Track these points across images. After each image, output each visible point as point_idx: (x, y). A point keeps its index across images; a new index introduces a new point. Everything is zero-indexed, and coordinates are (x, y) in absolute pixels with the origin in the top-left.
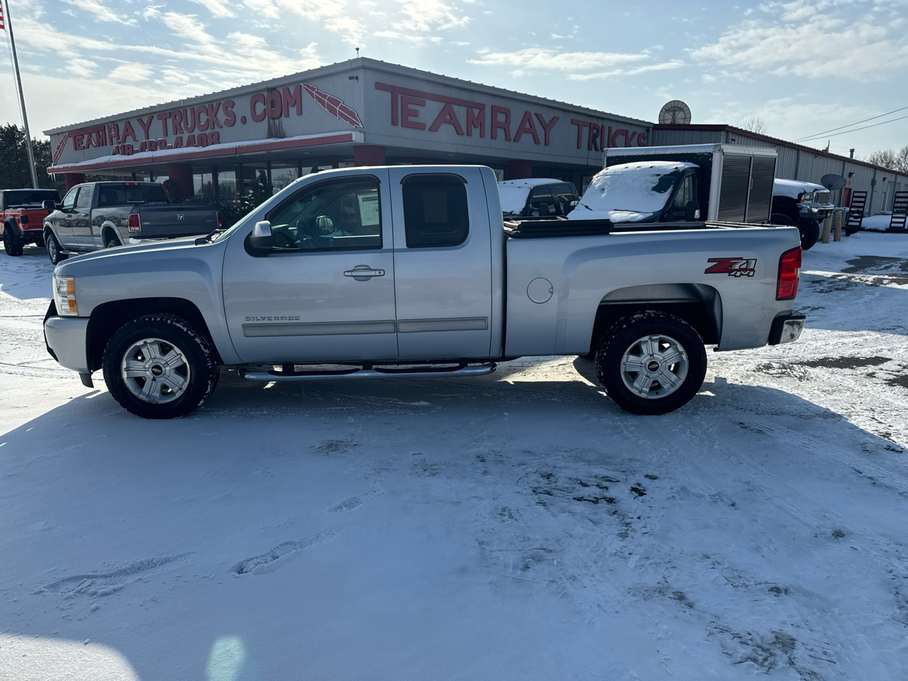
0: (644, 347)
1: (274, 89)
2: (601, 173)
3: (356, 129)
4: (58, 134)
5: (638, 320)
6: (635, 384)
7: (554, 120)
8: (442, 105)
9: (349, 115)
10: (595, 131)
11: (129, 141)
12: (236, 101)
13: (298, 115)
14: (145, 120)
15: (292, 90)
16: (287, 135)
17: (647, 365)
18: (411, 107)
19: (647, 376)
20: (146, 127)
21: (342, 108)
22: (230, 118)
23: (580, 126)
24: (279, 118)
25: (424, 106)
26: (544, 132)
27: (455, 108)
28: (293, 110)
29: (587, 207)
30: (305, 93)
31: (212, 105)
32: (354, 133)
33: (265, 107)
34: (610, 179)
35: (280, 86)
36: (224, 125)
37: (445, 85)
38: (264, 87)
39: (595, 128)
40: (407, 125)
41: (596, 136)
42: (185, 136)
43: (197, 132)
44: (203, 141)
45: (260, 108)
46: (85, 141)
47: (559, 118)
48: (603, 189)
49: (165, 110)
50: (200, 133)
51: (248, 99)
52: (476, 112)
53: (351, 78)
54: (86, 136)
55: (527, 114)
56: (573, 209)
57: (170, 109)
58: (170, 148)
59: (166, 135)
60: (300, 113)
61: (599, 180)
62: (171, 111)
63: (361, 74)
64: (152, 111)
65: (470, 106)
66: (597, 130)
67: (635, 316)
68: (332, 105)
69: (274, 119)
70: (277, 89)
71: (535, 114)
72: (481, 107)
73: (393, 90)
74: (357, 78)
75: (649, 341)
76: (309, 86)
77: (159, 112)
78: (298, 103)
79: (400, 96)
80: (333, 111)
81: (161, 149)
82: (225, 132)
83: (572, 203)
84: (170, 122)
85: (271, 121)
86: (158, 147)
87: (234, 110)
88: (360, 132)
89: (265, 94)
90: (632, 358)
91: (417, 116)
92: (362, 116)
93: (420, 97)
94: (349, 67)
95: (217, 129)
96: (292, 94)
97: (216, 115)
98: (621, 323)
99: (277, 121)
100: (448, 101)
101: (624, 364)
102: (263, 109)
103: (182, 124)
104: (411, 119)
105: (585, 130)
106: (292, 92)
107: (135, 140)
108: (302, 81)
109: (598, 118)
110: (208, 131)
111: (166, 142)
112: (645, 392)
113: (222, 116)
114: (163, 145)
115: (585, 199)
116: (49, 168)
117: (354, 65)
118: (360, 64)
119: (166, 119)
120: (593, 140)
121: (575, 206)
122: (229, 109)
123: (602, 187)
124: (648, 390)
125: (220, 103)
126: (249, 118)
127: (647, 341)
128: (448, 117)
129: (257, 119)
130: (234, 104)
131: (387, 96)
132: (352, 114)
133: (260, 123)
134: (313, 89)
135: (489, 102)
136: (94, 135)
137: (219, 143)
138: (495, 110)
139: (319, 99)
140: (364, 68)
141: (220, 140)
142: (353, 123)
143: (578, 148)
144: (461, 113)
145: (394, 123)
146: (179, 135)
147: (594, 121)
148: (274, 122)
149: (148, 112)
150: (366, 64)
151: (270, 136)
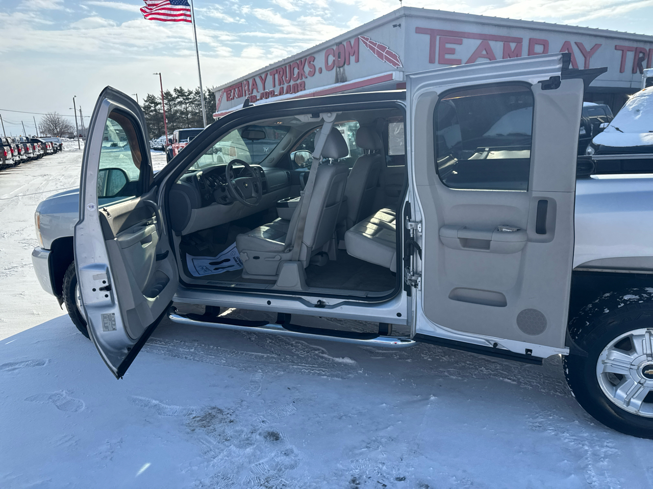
0: (637, 343)
1: (340, 43)
2: (638, 94)
3: (397, 69)
4: (219, 91)
5: (630, 304)
6: (619, 392)
7: (597, 46)
8: (479, 42)
9: (392, 58)
10: (641, 55)
11: (255, 93)
12: (316, 56)
13: (356, 62)
14: (263, 76)
15: (353, 42)
16: (348, 80)
17: (642, 367)
18: (448, 46)
19: (639, 383)
20: (264, 82)
21: (388, 53)
22: (311, 70)
23: (624, 50)
24: (343, 66)
25: (461, 44)
26: (583, 58)
27: (492, 44)
28: (353, 59)
29: (617, 129)
30: (361, 43)
31: (301, 61)
32: (394, 73)
33: (334, 58)
34: (647, 99)
35: (344, 40)
36: (308, 77)
37: (483, 24)
38: (333, 42)
39: (641, 52)
40: (443, 61)
41: (642, 59)
42: (285, 86)
43: (292, 83)
44: (296, 89)
45: (331, 59)
46: (232, 94)
47: (601, 45)
48: (638, 111)
49: (274, 68)
50: (294, 83)
51: (323, 54)
52: (513, 45)
53: (395, 26)
54: (232, 91)
55: (567, 45)
56: (602, 131)
57: (276, 68)
58: (277, 95)
59: (274, 86)
60: (357, 60)
61: (634, 101)
62: (277, 69)
63: (403, 22)
64: (267, 69)
65: (506, 40)
66: (644, 54)
67: (626, 297)
68: (381, 52)
69: (340, 67)
70: (343, 43)
71: (575, 43)
72: (519, 41)
73: (432, 33)
74: (400, 25)
75: (647, 336)
76: (364, 38)
77: (271, 70)
78: (356, 53)
79: (438, 37)
80: (380, 56)
81: (272, 97)
82: (309, 81)
83: (602, 126)
84: (276, 76)
85: (338, 69)
86: (270, 96)
87: (314, 63)
88: (400, 71)
89: (335, 48)
90: (617, 355)
91: (454, 54)
92: (402, 58)
93: (458, 37)
94: (393, 17)
95: (304, 79)
96: (352, 45)
97: (303, 69)
98: (601, 306)
99: (342, 69)
100: (485, 38)
101: (604, 363)
102: (332, 61)
103: (283, 78)
104: (448, 56)
105: (630, 56)
106: (352, 43)
107: (258, 92)
108: (360, 34)
109: (645, 42)
110: (299, 81)
111: (274, 92)
112: (635, 405)
113: (307, 69)
114: (272, 94)
115: (616, 122)
116: (214, 114)
117: (398, 15)
118: (402, 13)
119: (274, 75)
120: (638, 64)
121: (604, 128)
122: (312, 63)
123: (637, 108)
124: (639, 403)
125: (306, 59)
126: (324, 69)
127: (643, 336)
128: (484, 52)
129: (329, 69)
130: (315, 58)
131: (427, 38)
132: (394, 57)
133: (330, 72)
134: (367, 39)
135: (526, 36)
136: (236, 90)
137: (305, 90)
138: (532, 42)
139: (371, 47)
140: (406, 16)
141: (306, 87)
142: (395, 64)
143: (621, 72)
144: (497, 47)
145: (432, 61)
146: (282, 86)
147: (641, 45)
148: (340, 70)
149: (264, 70)
150: (407, 13)
151: (337, 81)
